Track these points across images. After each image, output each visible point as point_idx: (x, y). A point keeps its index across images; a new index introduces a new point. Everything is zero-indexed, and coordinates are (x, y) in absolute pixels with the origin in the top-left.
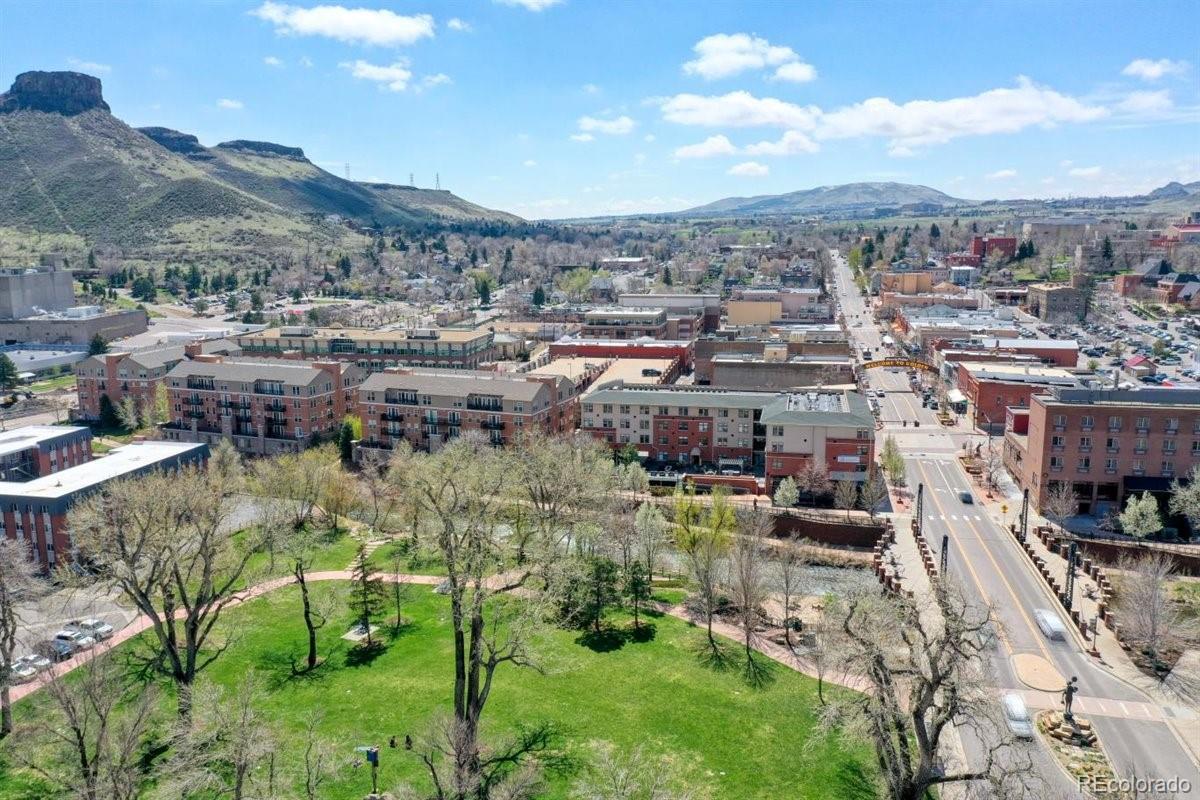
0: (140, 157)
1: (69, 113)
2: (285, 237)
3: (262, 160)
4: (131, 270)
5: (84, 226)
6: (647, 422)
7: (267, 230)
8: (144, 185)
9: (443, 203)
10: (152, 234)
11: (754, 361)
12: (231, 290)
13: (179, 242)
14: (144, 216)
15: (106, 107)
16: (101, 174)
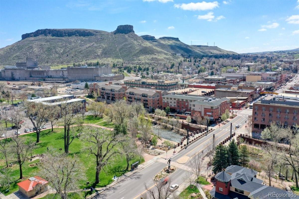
0: (138, 42)
1: (126, 33)
2: (162, 59)
3: (168, 41)
4: (129, 67)
5: (123, 57)
6: (175, 102)
7: (159, 57)
8: (137, 48)
9: (215, 49)
10: (135, 59)
11: (228, 90)
12: (147, 71)
13: (140, 60)
14: (135, 55)
15: (134, 32)
16: (129, 46)
